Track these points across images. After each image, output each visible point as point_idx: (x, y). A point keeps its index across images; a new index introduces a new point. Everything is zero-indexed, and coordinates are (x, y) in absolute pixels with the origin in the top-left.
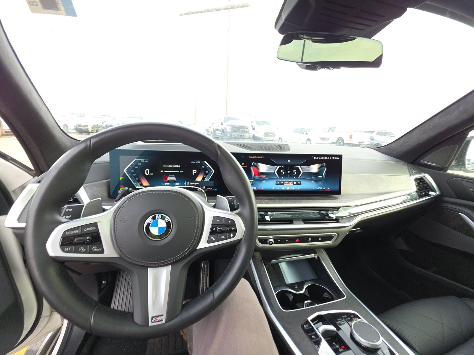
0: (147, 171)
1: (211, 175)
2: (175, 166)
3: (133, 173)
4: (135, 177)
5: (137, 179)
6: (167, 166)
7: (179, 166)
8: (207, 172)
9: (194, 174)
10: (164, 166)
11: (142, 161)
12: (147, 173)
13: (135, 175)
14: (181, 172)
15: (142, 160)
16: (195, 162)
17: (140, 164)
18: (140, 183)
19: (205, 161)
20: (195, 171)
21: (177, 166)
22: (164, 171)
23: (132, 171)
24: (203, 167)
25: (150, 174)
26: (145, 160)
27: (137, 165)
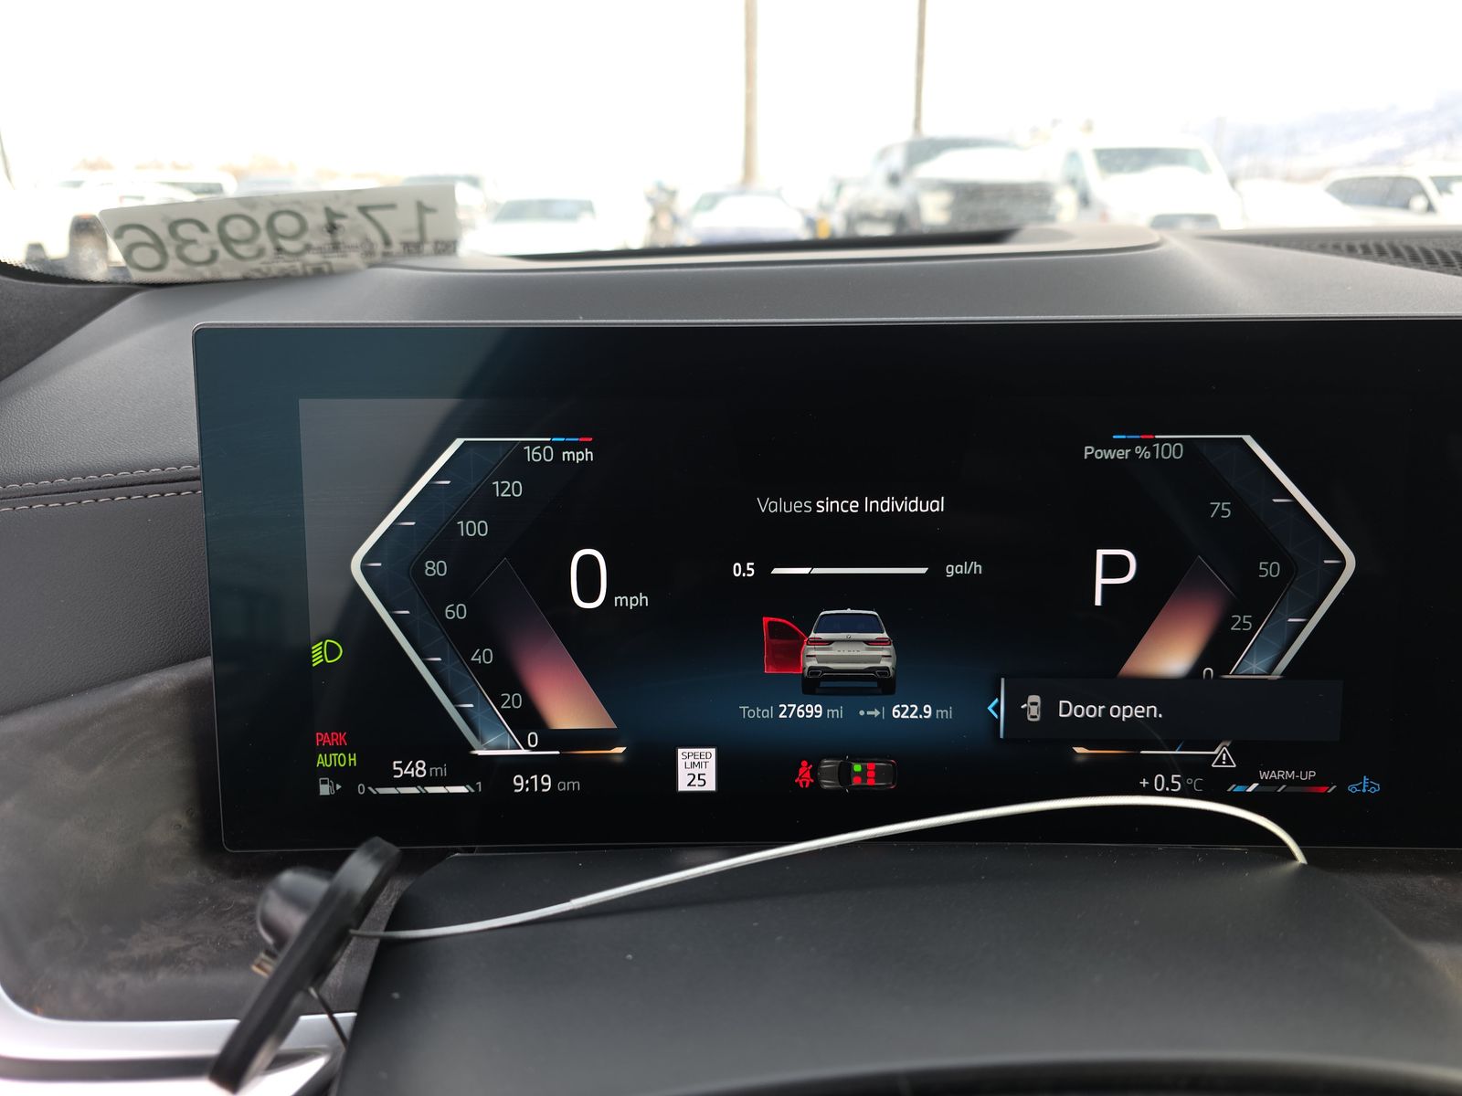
0: (588, 565)
1: (1309, 616)
2: (889, 505)
3: (435, 594)
4: (462, 638)
5: (482, 657)
6: (796, 507)
7: (938, 506)
8: (1269, 570)
9: (1104, 586)
10: (768, 506)
11: (532, 455)
12: (589, 592)
13: (455, 612)
14: (951, 571)
15: (537, 447)
16: (1123, 454)
17: (510, 489)
18: (512, 700)
19: (1248, 439)
20: (1116, 566)
21: (914, 505)
22: (763, 569)
23: (434, 568)
24: (1221, 507)
25: (619, 600)
26: (559, 448)
27: (484, 504)
